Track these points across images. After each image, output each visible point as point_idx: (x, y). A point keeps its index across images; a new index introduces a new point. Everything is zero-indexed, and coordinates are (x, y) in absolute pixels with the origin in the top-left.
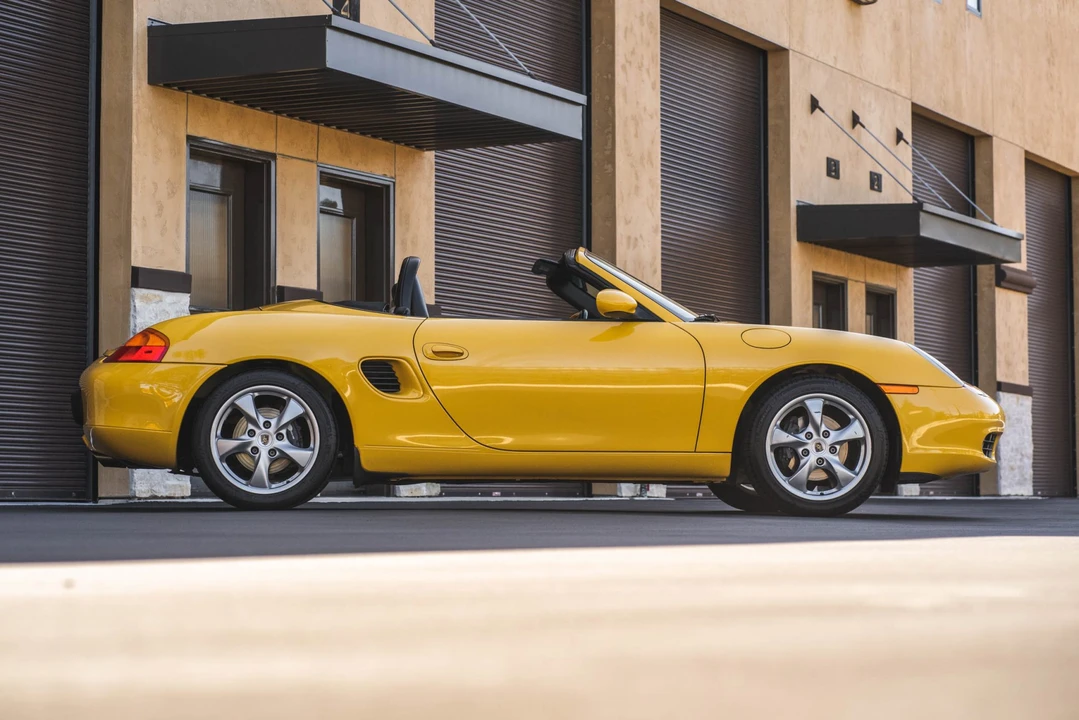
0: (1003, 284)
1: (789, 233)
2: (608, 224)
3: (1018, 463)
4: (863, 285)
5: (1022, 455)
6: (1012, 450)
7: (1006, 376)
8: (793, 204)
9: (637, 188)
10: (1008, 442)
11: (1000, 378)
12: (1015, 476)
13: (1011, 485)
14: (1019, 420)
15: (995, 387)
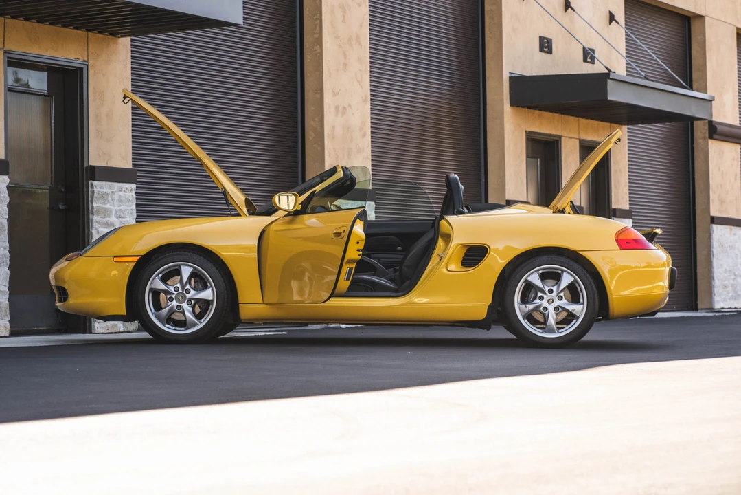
0: (714, 136)
1: (502, 100)
2: (318, 96)
3: (732, 282)
4: (578, 140)
5: (736, 276)
6: (725, 271)
7: (720, 212)
8: (506, 76)
9: (345, 65)
10: (722, 265)
11: (713, 213)
12: (729, 293)
13: (724, 300)
14: (731, 247)
15: (709, 220)
